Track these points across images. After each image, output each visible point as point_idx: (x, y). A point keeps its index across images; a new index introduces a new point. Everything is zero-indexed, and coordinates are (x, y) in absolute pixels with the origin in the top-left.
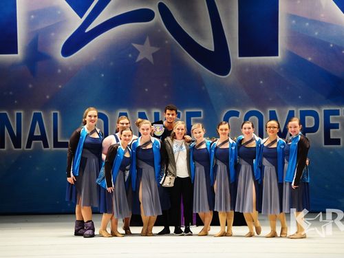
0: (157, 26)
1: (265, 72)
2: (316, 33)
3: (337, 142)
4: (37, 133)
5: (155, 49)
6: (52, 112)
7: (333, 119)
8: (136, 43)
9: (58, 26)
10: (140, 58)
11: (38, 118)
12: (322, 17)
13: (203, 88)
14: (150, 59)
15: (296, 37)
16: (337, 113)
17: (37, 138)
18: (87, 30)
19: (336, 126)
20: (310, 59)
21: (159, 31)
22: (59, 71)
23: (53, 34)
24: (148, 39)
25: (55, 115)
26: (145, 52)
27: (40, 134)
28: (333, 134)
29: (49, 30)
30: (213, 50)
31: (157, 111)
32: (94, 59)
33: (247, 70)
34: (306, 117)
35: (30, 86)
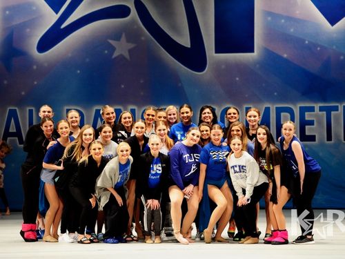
0: (133, 22)
1: (241, 68)
2: (292, 30)
3: (312, 138)
4: (13, 129)
5: (131, 46)
6: (28, 109)
7: (308, 116)
8: (112, 39)
9: (33, 22)
10: (116, 54)
11: (13, 114)
12: (298, 14)
13: (180, 85)
14: (127, 55)
15: (271, 34)
16: (312, 109)
17: (13, 135)
18: (63, 26)
19: (311, 123)
20: (285, 56)
21: (135, 27)
22: (35, 67)
23: (28, 30)
24: (124, 35)
25: (31, 111)
26: (122, 48)
27: (15, 131)
28: (309, 131)
29: (24, 26)
30: (189, 47)
31: (133, 107)
32: (70, 55)
33: (223, 67)
34: (282, 114)
35: (5, 82)
